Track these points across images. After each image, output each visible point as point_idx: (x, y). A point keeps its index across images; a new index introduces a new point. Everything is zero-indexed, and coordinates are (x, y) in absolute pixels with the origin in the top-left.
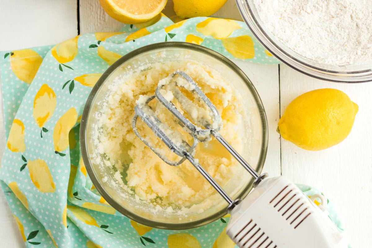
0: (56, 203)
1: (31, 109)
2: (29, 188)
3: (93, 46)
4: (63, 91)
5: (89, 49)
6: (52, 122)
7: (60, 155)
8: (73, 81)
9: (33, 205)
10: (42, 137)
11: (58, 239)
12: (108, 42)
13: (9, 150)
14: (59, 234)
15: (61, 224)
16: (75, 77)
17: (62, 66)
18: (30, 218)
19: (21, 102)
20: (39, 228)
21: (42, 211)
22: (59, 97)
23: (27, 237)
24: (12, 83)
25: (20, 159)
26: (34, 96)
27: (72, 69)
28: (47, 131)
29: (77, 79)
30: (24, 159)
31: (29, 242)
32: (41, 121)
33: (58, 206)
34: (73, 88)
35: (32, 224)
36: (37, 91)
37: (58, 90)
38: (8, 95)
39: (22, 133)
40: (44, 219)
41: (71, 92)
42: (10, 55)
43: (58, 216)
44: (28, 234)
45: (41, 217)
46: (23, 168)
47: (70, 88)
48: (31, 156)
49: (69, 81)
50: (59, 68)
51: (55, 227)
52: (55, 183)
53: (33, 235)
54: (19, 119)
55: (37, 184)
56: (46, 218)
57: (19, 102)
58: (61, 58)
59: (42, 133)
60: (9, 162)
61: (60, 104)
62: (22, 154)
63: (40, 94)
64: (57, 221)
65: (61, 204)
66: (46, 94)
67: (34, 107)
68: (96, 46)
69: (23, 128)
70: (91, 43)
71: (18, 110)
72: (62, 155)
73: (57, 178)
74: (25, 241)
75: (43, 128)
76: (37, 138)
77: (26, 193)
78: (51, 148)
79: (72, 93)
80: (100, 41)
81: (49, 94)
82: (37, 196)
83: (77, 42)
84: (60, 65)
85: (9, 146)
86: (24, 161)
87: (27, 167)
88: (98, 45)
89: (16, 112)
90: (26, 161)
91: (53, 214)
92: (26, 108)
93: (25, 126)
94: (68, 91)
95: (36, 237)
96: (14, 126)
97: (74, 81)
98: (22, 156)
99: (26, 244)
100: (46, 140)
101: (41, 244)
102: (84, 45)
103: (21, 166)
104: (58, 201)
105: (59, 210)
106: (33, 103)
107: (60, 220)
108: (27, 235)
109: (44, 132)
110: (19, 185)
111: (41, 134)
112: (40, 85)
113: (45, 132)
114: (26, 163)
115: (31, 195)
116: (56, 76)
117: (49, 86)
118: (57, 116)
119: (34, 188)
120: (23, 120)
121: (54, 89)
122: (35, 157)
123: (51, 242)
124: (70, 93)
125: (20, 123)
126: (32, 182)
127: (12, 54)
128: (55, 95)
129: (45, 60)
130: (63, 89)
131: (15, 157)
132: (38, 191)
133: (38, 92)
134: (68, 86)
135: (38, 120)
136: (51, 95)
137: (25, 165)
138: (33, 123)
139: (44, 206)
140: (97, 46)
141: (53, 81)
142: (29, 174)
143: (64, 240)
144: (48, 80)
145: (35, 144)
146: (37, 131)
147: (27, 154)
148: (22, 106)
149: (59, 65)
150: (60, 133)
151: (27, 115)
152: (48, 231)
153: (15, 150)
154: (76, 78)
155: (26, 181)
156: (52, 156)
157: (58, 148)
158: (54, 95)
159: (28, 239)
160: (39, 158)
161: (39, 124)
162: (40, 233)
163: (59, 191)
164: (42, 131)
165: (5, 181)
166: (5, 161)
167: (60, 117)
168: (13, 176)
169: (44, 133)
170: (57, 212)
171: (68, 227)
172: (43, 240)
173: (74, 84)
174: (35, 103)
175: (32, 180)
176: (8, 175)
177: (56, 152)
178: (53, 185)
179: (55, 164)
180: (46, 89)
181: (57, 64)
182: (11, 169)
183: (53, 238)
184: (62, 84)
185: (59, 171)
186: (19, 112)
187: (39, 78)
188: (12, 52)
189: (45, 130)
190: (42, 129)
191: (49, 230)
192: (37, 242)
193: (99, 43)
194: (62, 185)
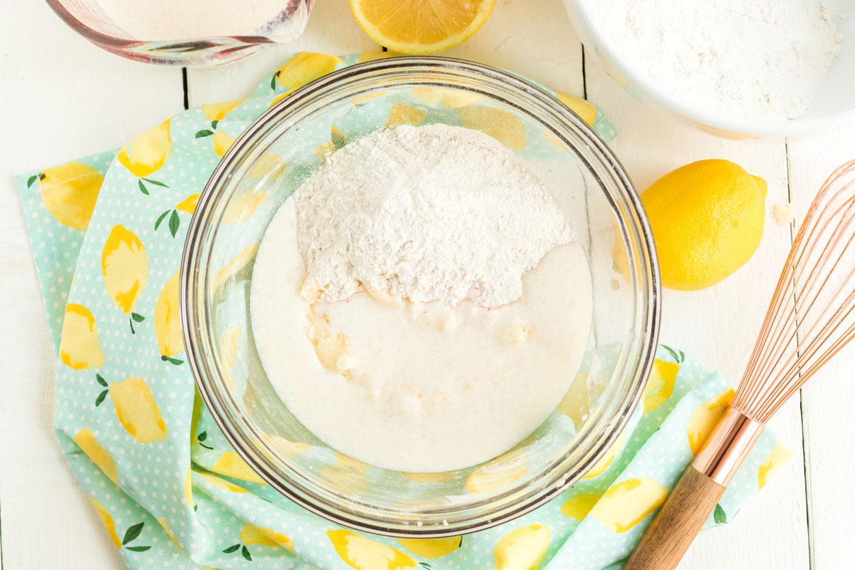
0: (169, 461)
1: (99, 278)
2: (116, 437)
3: (202, 134)
4: (156, 233)
5: (195, 141)
6: (149, 299)
7: (173, 363)
8: (175, 211)
9: (127, 471)
10: (133, 332)
11: (182, 535)
12: (231, 119)
13: (68, 367)
14: (183, 524)
15: (183, 503)
16: (178, 203)
17: (144, 182)
18: (123, 501)
19: (74, 268)
20: (143, 518)
21: (146, 481)
22: (151, 246)
23: (122, 540)
24: (51, 235)
25: (94, 381)
26: (99, 253)
27: (165, 186)
28: (143, 318)
29: (180, 206)
30: (101, 380)
31: (127, 548)
32: (126, 300)
33: (173, 467)
34: (178, 227)
35: (129, 512)
36: (104, 241)
37: (145, 232)
38: (46, 260)
39: (91, 330)
40: (151, 497)
41: (174, 234)
42: (38, 178)
43: (175, 487)
44: (124, 533)
45: (143, 494)
46: (101, 398)
47: (170, 225)
48: (116, 372)
49: (167, 212)
50: (140, 190)
51: (174, 510)
52: (166, 421)
53: (134, 532)
54: (78, 302)
55: (130, 429)
56: (154, 495)
57: (70, 270)
58: (138, 169)
59: (133, 325)
60: (71, 391)
61: (156, 260)
62: (98, 371)
63: (111, 246)
64: (175, 499)
65: (180, 462)
66: (123, 244)
67: (105, 274)
68: (210, 133)
69: (91, 320)
70: (197, 128)
71: (72, 286)
72: (177, 362)
73: (169, 409)
74: (119, 547)
75: (134, 315)
76: (125, 336)
77: (111, 449)
78: (153, 353)
79: (177, 234)
80: (217, 122)
81: (130, 245)
82: (133, 453)
83: (168, 130)
84: (140, 182)
85: (66, 359)
86: (102, 386)
87: (108, 396)
88: (212, 130)
89: (68, 290)
90: (105, 384)
91: (166, 485)
92: (88, 277)
93: (94, 316)
94: (168, 233)
95: (140, 536)
96: (69, 317)
97: (177, 211)
98: (98, 375)
99: (122, 554)
100: (143, 338)
101: (151, 549)
102: (184, 133)
103: (97, 395)
104: (175, 455)
105: (177, 474)
106: (101, 266)
107: (179, 495)
108: (122, 533)
109: (137, 323)
110: (96, 434)
111: (131, 326)
112: (109, 228)
113: (139, 321)
114: (106, 388)
115: (122, 451)
116: (137, 205)
117: (127, 228)
118: (155, 286)
119: (127, 437)
120: (88, 304)
121: (136, 232)
122: (124, 374)
123: (171, 544)
124: (174, 237)
125: (82, 310)
126: (121, 425)
127: (43, 177)
128: (141, 244)
129: (109, 176)
130: (156, 229)
131: (81, 380)
132: (135, 442)
133: (107, 242)
134: (166, 222)
135: (117, 299)
136: (134, 245)
137: (106, 392)
138: (109, 306)
139: (147, 470)
140: (213, 133)
141: (132, 217)
142: (114, 411)
143: (193, 535)
144: (122, 216)
145: (122, 347)
146: (121, 322)
147: (107, 372)
148: (78, 276)
149: (138, 182)
150: (167, 320)
151: (94, 291)
152: (161, 520)
153: (80, 366)
154: (180, 204)
155: (110, 424)
156: (157, 367)
157: (167, 350)
158: (139, 245)
159: (125, 543)
160: (132, 375)
161: (122, 308)
162: (147, 529)
163: (175, 435)
164: (132, 320)
165: (66, 429)
166: (62, 390)
167: (162, 287)
168: (83, 418)
169: (136, 325)
170: (174, 480)
171: (196, 508)
172: (155, 540)
173: (178, 218)
174: (104, 266)
175: (121, 420)
176: (71, 417)
177: (164, 358)
178: (161, 425)
179: (164, 381)
180: (120, 235)
181: (133, 179)
182: (75, 404)
183: (171, 533)
184: (154, 220)
185: (173, 395)
186: (74, 289)
187: (103, 214)
188: (42, 173)
189: (137, 317)
190: (131, 317)
191: (163, 518)
192: (143, 545)
193: (214, 125)
194: (179, 422)
